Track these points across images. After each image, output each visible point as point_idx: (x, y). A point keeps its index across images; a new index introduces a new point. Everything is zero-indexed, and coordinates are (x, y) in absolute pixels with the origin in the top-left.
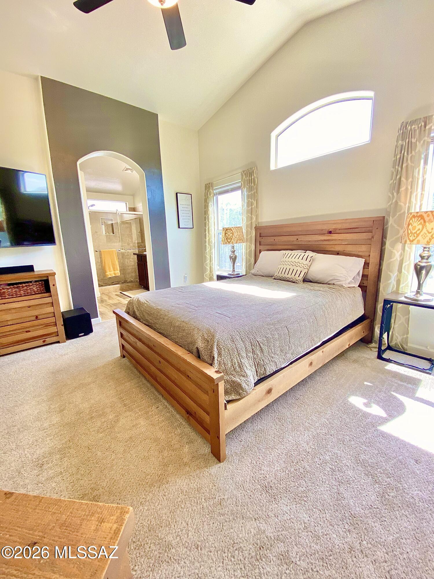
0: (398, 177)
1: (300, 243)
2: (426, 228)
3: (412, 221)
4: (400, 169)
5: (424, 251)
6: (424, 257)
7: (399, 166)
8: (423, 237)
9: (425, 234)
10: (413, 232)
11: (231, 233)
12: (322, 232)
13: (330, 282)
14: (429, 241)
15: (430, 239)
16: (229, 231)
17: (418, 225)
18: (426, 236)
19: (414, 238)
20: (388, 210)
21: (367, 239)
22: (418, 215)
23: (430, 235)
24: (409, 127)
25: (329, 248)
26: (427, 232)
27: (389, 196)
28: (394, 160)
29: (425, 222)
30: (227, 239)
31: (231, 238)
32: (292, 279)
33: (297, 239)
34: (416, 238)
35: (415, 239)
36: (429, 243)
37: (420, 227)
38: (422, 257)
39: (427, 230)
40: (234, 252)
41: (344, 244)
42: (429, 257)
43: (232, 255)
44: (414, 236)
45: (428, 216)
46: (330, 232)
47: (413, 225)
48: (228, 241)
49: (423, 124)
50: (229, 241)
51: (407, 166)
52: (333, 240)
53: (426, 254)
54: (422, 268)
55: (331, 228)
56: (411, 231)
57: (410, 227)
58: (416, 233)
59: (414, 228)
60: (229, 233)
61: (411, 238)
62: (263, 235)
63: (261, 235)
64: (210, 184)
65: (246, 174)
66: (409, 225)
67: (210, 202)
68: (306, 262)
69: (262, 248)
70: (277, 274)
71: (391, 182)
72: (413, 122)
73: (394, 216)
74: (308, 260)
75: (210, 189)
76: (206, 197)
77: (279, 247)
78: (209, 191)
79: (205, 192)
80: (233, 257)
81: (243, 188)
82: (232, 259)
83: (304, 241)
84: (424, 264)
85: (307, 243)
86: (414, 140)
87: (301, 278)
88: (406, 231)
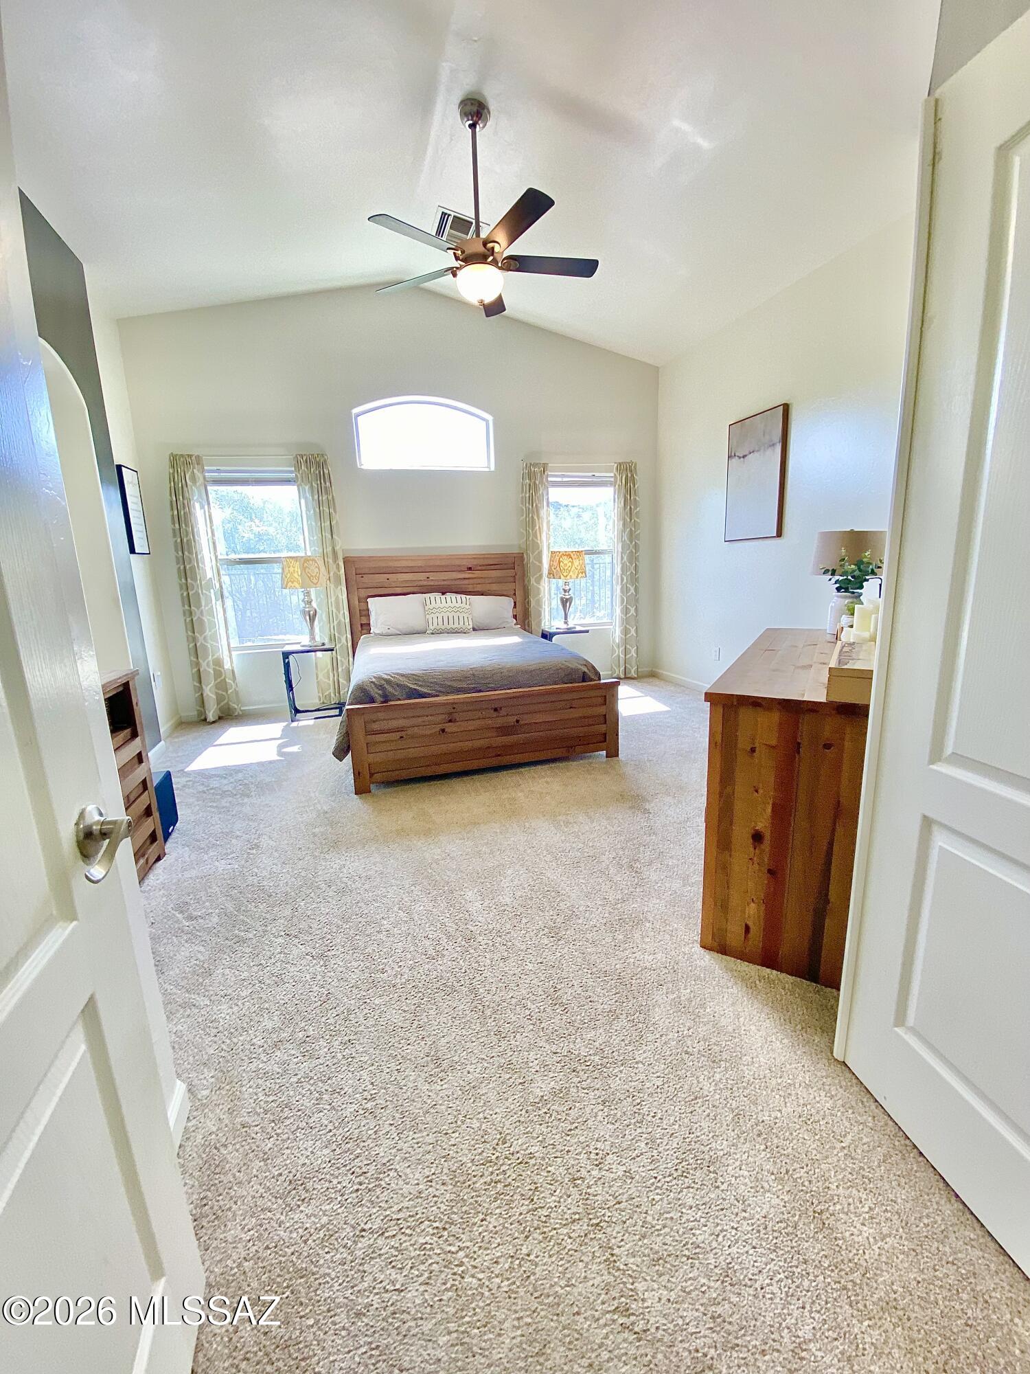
0: (530, 515)
1: (432, 583)
2: (574, 565)
3: (561, 558)
4: (530, 507)
5: (566, 585)
6: (567, 590)
7: (529, 503)
9: (574, 571)
10: (566, 568)
11: (315, 567)
12: (459, 569)
15: (577, 574)
16: (310, 562)
17: (569, 562)
19: (567, 574)
20: (523, 546)
21: (509, 576)
22: (566, 554)
23: (577, 571)
24: (533, 470)
25: (471, 588)
26: (575, 569)
27: (523, 533)
28: (522, 497)
29: (573, 560)
30: (309, 578)
31: (318, 575)
32: (462, 629)
33: (428, 578)
34: (569, 574)
37: (570, 564)
38: (565, 591)
39: (575, 567)
40: (310, 602)
42: (570, 590)
43: (307, 610)
44: (567, 572)
45: (574, 555)
46: (470, 569)
47: (564, 563)
49: (543, 470)
50: (315, 581)
51: (536, 505)
52: (474, 578)
53: (568, 587)
54: (567, 600)
55: (471, 564)
56: (563, 568)
57: (562, 564)
58: (568, 569)
59: (566, 565)
60: (312, 568)
61: (565, 574)
62: (363, 572)
63: (358, 572)
64: (193, 458)
65: (306, 462)
66: (559, 562)
67: (195, 498)
68: (468, 607)
69: (363, 593)
70: (431, 627)
71: (522, 518)
72: (535, 465)
73: (533, 553)
74: (468, 603)
75: (194, 468)
76: (180, 485)
77: (399, 590)
78: (188, 471)
79: (171, 471)
80: (311, 613)
81: (303, 486)
82: (308, 618)
83: (438, 580)
84: (568, 597)
85: (443, 583)
86: (537, 482)
87: (471, 626)
88: (558, 568)
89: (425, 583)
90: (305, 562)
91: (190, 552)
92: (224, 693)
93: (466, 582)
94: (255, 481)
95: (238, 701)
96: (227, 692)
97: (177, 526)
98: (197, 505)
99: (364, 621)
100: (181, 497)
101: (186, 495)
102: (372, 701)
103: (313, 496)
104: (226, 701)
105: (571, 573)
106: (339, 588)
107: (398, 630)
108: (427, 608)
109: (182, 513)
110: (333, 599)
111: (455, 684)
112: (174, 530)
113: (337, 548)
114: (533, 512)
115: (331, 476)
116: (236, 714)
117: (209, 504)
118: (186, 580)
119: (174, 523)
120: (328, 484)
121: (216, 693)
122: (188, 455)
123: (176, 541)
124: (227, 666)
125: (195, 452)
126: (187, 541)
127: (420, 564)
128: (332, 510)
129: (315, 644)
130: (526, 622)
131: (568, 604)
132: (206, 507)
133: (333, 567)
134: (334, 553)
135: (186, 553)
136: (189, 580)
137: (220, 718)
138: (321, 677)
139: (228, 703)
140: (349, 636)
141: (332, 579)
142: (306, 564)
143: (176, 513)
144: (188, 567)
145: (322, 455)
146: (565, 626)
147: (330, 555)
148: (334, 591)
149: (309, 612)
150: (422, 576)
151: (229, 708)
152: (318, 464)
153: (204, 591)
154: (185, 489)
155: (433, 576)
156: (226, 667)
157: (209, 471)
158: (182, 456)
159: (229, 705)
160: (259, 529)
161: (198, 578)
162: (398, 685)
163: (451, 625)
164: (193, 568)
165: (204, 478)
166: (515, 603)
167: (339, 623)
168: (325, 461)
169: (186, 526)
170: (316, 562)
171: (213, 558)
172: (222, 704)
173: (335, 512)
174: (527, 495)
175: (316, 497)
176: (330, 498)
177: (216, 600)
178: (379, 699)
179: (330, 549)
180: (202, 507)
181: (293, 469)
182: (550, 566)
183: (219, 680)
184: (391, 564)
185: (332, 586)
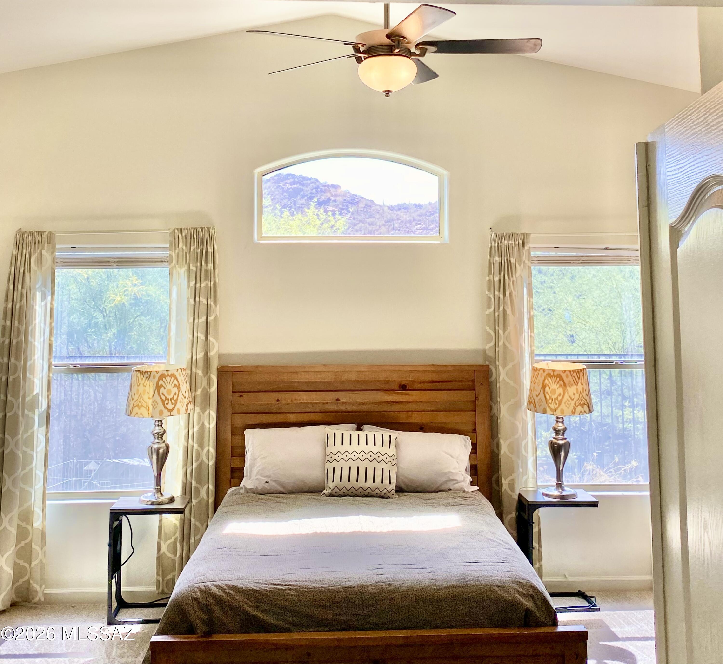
0: (501, 308)
1: (343, 408)
2: (568, 393)
3: (549, 381)
4: (501, 296)
5: (557, 422)
6: (559, 430)
7: (499, 291)
8: (566, 404)
9: (568, 402)
10: (554, 397)
11: (175, 385)
12: (387, 387)
13: (442, 488)
14: (574, 411)
15: (574, 407)
16: (168, 379)
17: (558, 388)
18: (569, 403)
19: (556, 406)
20: (491, 354)
21: (467, 401)
22: (555, 374)
23: (574, 401)
24: (506, 242)
25: (403, 418)
26: (569, 399)
27: (489, 334)
28: (489, 280)
29: (565, 385)
30: (163, 402)
31: (175, 398)
32: (377, 491)
33: (338, 400)
34: (559, 406)
35: (557, 408)
36: (574, 413)
37: (561, 390)
38: (557, 432)
39: (569, 396)
40: (161, 435)
41: (429, 409)
42: (565, 430)
43: (156, 446)
44: (556, 404)
45: (567, 376)
46: (403, 387)
47: (551, 388)
48: (166, 408)
49: (521, 242)
50: (170, 406)
51: (510, 294)
52: (409, 402)
53: (561, 427)
54: (560, 447)
55: (406, 379)
56: (549, 396)
57: (547, 389)
58: (557, 398)
59: (554, 392)
60: (169, 387)
61: (553, 406)
62: (243, 388)
63: (237, 388)
64: (44, 235)
65: (186, 238)
66: (544, 386)
67: (37, 286)
68: (391, 452)
69: (239, 420)
70: (331, 485)
71: (488, 312)
72: (510, 236)
73: (505, 366)
74: (393, 446)
75: (43, 248)
76: (22, 271)
77: (292, 418)
78: (35, 252)
79: (15, 253)
80: (161, 451)
81: (178, 269)
82: (155, 457)
83: (353, 404)
84: (561, 442)
85: (361, 408)
86: (513, 261)
87: (393, 486)
88: (542, 395)
89: (333, 408)
90: (161, 378)
91: (17, 358)
92: (27, 565)
93: (397, 408)
94: (118, 262)
95: (43, 581)
96: (30, 564)
97: (8, 323)
98: (38, 295)
99: (236, 464)
100: (20, 286)
101: (27, 282)
102: (191, 630)
103: (189, 281)
104: (26, 578)
105: (563, 406)
106: (207, 411)
107: (282, 485)
108: (328, 450)
109: (18, 306)
110: (196, 429)
111: (317, 612)
112: (4, 327)
113: (212, 354)
114: (505, 303)
115: (217, 255)
116: (37, 599)
117: (53, 294)
118: (6, 396)
119: (5, 319)
120: (210, 266)
121: (15, 564)
122: (38, 232)
123: (3, 342)
124: (37, 524)
125: (47, 228)
126: (17, 343)
127: (328, 378)
128: (211, 302)
129: (161, 499)
130: (494, 479)
131: (563, 454)
132: (49, 298)
133: (202, 382)
134: (207, 359)
135: (13, 360)
136: (9, 396)
137: (14, 605)
138: (164, 548)
139: (28, 582)
140: (212, 487)
141: (198, 400)
142: (161, 382)
143: (10, 305)
144: (11, 379)
145: (208, 229)
146: (556, 493)
147: (201, 364)
148: (200, 417)
149: (158, 450)
150: (329, 397)
151: (28, 589)
152: (201, 240)
153: (26, 412)
154: (27, 274)
155: (344, 397)
156: (35, 525)
157: (62, 249)
158: (31, 233)
159: (29, 583)
160: (136, 289)
161: (21, 394)
162: (232, 608)
163: (361, 483)
164: (17, 381)
165: (54, 259)
166: (474, 446)
167: (200, 467)
168: (211, 237)
169: (19, 323)
170: (176, 378)
171: (46, 366)
172: (21, 581)
173: (215, 302)
174: (497, 279)
175: (192, 283)
176: (211, 284)
177: (40, 426)
178: (201, 627)
179: (201, 355)
180: (44, 297)
181: (168, 245)
182: (531, 391)
183: (23, 543)
184: (285, 378)
185: (197, 409)
